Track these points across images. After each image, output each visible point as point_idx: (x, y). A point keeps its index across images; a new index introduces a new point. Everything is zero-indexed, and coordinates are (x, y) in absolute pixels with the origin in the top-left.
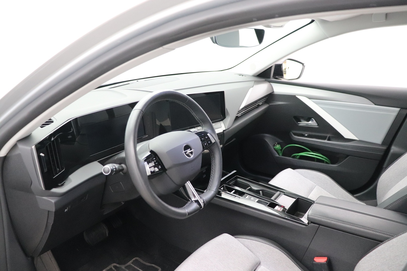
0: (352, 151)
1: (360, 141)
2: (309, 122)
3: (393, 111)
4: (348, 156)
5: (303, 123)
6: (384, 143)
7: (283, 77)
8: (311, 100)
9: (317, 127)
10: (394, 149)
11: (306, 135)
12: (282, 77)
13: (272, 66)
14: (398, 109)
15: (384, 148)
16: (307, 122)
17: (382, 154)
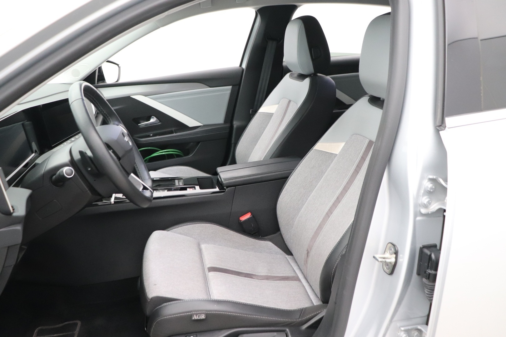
0: (202, 136)
1: (204, 126)
2: (149, 121)
3: (227, 90)
4: (199, 143)
5: (143, 124)
6: (226, 121)
7: (106, 82)
8: (148, 97)
9: (160, 123)
10: (236, 124)
11: (151, 135)
12: (104, 82)
13: (96, 70)
14: (230, 87)
15: (228, 125)
16: (147, 121)
17: (227, 131)
